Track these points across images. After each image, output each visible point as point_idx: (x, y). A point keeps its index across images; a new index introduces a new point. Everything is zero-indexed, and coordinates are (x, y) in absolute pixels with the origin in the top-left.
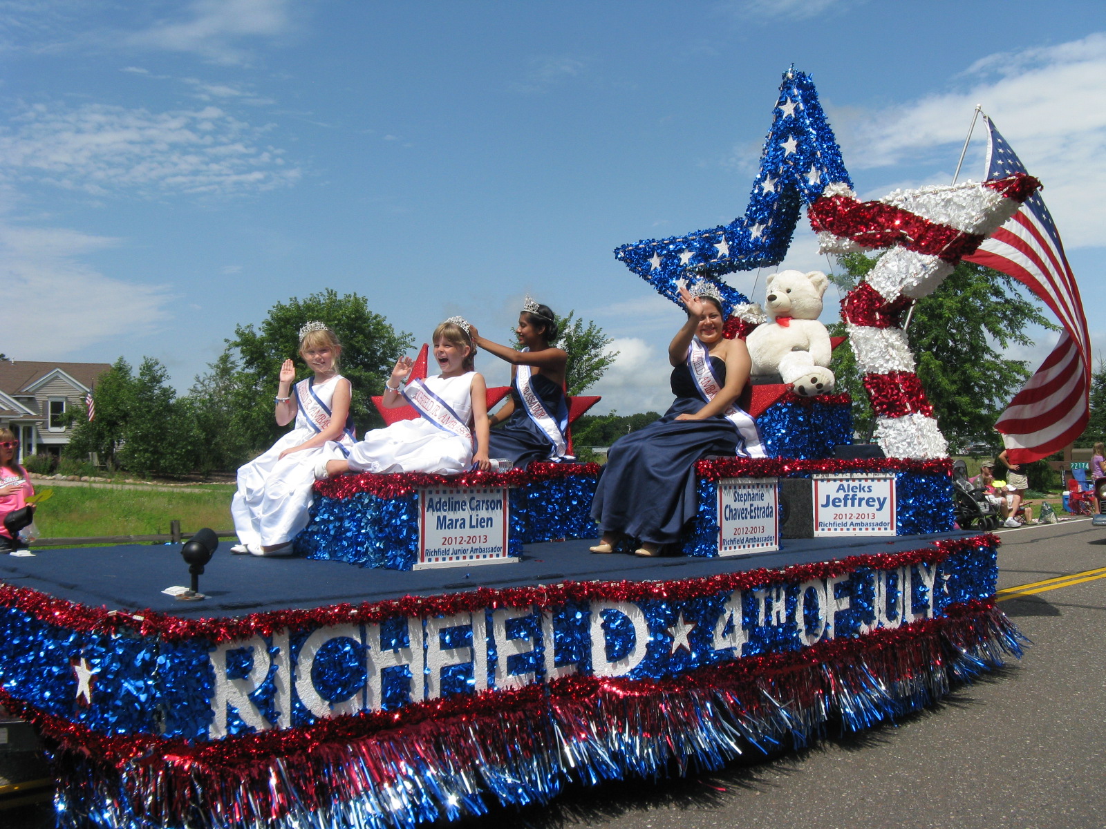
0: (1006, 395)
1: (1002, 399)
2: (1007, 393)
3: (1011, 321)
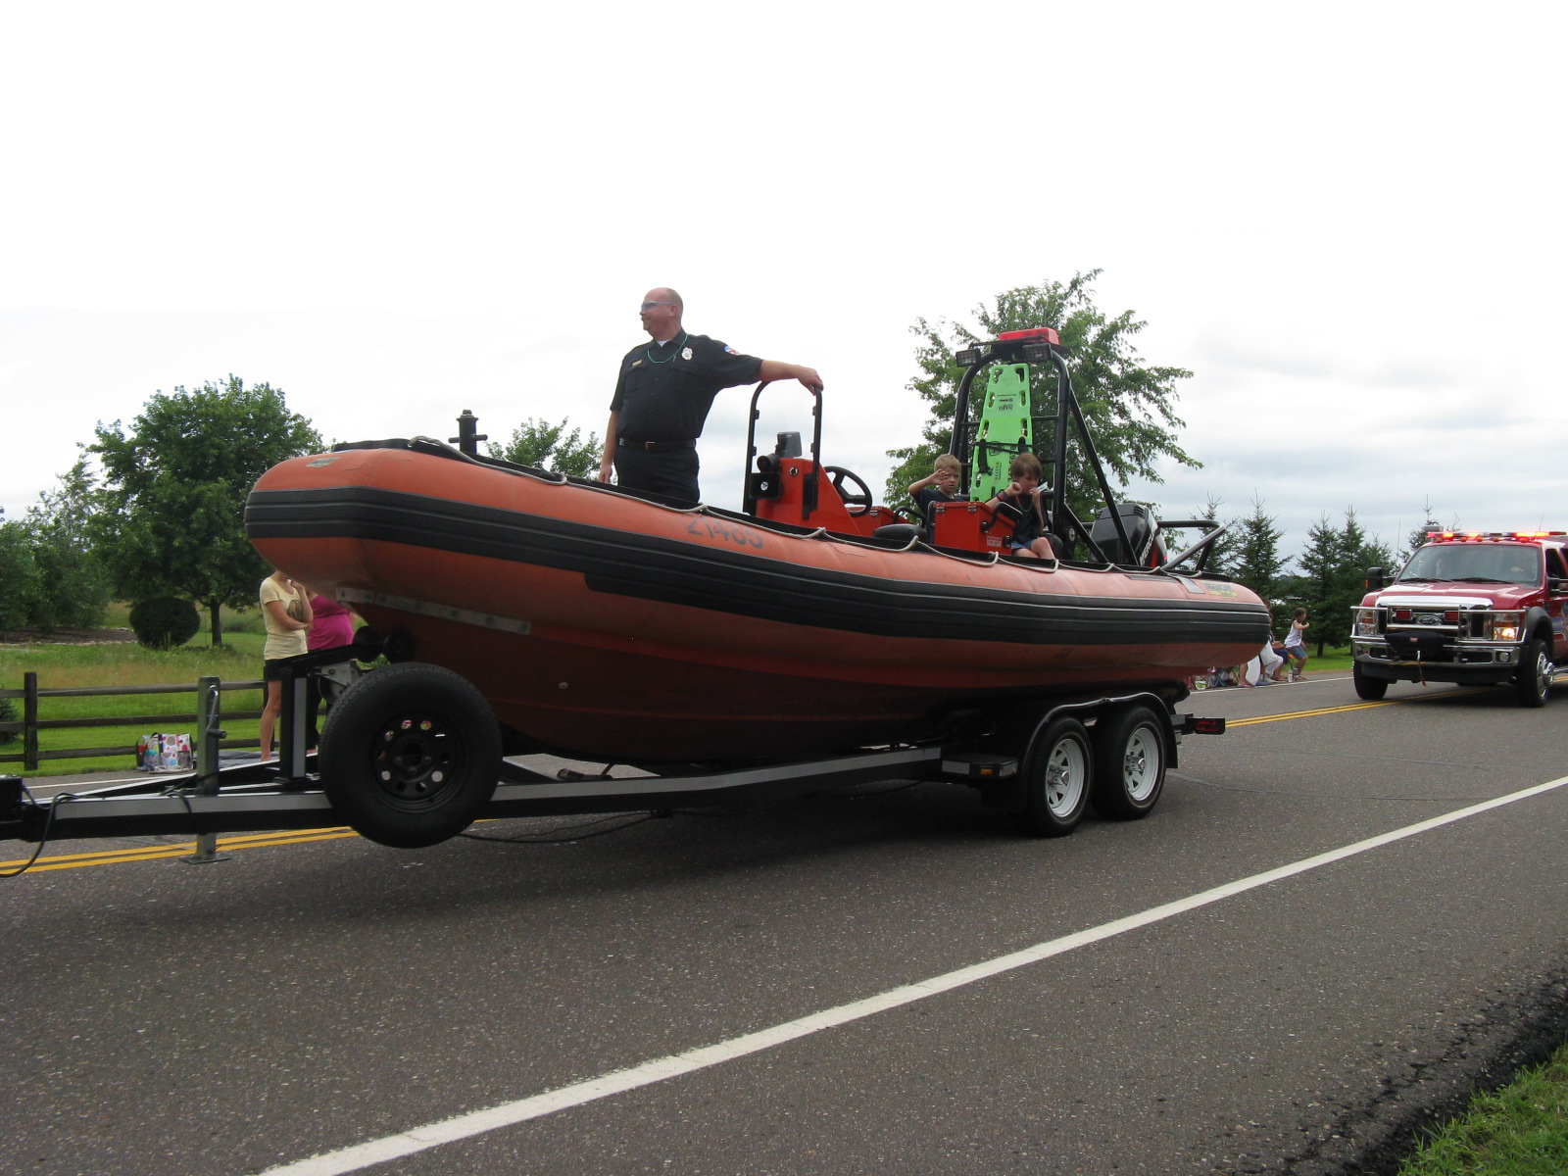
3: (1138, 450)
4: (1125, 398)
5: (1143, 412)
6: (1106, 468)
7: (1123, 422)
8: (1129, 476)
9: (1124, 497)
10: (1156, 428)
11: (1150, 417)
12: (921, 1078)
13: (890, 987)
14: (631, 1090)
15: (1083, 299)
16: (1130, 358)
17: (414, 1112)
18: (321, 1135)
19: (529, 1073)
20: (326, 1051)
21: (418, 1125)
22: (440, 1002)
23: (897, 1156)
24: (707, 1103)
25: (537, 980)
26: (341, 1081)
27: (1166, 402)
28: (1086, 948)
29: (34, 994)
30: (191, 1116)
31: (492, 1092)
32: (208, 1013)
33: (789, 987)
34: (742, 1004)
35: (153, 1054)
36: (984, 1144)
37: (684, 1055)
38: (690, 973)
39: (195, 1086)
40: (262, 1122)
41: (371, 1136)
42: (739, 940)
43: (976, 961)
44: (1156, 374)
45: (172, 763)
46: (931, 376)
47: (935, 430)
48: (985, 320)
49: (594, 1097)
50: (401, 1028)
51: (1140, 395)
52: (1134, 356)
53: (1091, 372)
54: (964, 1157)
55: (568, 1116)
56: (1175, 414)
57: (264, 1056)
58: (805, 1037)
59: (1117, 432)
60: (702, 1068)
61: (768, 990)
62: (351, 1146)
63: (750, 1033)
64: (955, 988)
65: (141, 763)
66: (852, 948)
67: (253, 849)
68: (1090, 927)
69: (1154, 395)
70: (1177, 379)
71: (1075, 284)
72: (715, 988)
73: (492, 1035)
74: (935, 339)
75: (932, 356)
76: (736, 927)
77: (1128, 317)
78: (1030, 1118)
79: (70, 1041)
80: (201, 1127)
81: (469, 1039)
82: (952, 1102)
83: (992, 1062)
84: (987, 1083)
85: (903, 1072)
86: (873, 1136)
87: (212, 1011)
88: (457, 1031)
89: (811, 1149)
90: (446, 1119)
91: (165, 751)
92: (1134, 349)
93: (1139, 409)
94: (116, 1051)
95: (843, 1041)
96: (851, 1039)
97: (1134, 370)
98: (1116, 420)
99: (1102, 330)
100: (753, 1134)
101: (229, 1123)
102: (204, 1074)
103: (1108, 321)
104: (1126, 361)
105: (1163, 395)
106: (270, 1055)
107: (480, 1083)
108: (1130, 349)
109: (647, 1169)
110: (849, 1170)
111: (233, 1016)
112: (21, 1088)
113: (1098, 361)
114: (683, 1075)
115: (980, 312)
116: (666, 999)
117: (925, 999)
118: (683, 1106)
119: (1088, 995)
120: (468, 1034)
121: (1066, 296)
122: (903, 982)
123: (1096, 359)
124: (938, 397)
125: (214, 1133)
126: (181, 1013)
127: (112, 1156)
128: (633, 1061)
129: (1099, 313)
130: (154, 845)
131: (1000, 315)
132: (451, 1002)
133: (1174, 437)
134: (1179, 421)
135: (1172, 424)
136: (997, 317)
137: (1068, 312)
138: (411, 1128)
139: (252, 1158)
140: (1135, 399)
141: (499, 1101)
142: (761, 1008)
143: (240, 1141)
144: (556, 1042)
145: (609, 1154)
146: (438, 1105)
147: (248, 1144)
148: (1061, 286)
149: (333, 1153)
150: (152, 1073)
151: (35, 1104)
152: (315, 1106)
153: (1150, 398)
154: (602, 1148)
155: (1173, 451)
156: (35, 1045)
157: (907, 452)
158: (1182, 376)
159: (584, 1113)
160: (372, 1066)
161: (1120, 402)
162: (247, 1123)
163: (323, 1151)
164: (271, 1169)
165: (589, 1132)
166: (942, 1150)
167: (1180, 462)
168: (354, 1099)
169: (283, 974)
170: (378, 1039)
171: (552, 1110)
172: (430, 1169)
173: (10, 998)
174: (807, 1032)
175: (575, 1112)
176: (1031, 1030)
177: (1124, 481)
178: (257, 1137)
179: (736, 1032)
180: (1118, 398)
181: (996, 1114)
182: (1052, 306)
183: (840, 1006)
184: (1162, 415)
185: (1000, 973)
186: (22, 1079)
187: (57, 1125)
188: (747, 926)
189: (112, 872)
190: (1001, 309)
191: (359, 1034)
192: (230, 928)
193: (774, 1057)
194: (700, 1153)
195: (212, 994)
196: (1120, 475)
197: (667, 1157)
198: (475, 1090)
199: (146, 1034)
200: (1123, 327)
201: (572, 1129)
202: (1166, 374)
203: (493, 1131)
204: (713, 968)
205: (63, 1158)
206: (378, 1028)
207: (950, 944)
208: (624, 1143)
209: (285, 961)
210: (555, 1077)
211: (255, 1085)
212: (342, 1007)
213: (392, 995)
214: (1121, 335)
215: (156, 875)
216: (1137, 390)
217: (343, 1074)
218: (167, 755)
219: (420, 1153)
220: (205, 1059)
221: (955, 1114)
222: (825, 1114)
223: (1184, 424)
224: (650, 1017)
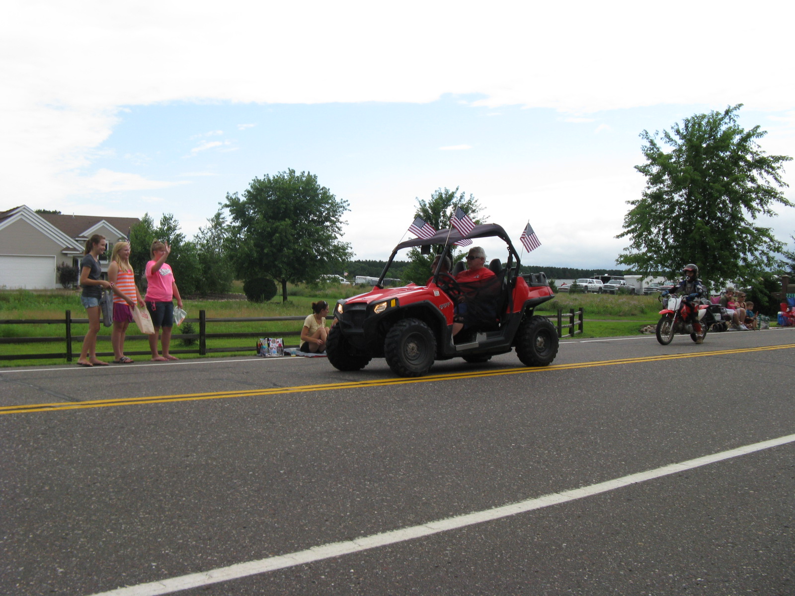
0: (755, 251)
1: (752, 254)
2: (756, 250)
3: (761, 200)
4: (754, 173)
5: (765, 180)
6: (744, 209)
7: (753, 185)
8: (757, 214)
9: (754, 225)
10: (772, 188)
11: (769, 182)
12: (693, 510)
13: (665, 464)
14: (538, 509)
15: (732, 120)
16: (757, 151)
17: (427, 515)
18: (381, 524)
19: (482, 498)
20: (376, 485)
21: (430, 521)
22: (430, 464)
23: (688, 548)
24: (579, 517)
25: (478, 455)
26: (386, 499)
27: (777, 174)
28: (770, 449)
29: (227, 453)
30: (313, 512)
31: (465, 507)
32: (313, 465)
33: (611, 462)
34: (588, 470)
35: (289, 482)
36: (736, 545)
37: (562, 493)
38: (557, 454)
39: (313, 498)
40: (349, 516)
41: (407, 525)
42: (579, 439)
43: (710, 453)
44: (772, 159)
45: (274, 353)
46: (649, 162)
47: (649, 192)
48: (678, 132)
49: (519, 512)
50: (412, 475)
51: (763, 171)
52: (759, 150)
53: (736, 159)
54: (727, 551)
55: (507, 520)
56: (783, 180)
57: (345, 486)
58: (625, 487)
59: (750, 191)
60: (573, 500)
61: (600, 464)
62: (397, 530)
63: (595, 484)
64: (701, 466)
65: (259, 352)
66: (640, 444)
67: (322, 391)
68: (769, 439)
69: (771, 170)
70: (784, 162)
71: (727, 113)
72: (572, 462)
73: (459, 480)
74: (652, 142)
75: (650, 151)
76: (576, 433)
77: (757, 129)
78: (759, 533)
79: (248, 475)
80: (320, 517)
81: (448, 481)
82: (713, 523)
83: (730, 504)
84: (730, 514)
85: (682, 507)
86: (673, 537)
87: (315, 464)
88: (441, 478)
89: (641, 542)
90: (443, 519)
91: (271, 346)
92: (759, 146)
93: (762, 179)
94: (271, 480)
95: (646, 489)
96: (650, 489)
97: (759, 158)
98: (750, 185)
99: (742, 136)
100: (607, 533)
101: (333, 516)
102: (316, 493)
103: (745, 132)
104: (755, 153)
105: (776, 171)
106: (348, 485)
107: (458, 503)
108: (757, 147)
109: (554, 547)
110: (664, 554)
111: (326, 466)
112: (228, 495)
113: (740, 153)
114: (564, 503)
115: (676, 128)
116: (547, 466)
117: (686, 471)
118: (567, 518)
119: (777, 473)
120: (447, 479)
121: (722, 119)
122: (672, 462)
123: (738, 152)
124: (651, 175)
125: (327, 520)
126: (300, 464)
127: (278, 528)
128: (536, 495)
129: (740, 128)
130: (273, 388)
131: (686, 130)
132: (435, 464)
133: (782, 193)
134: (785, 184)
135: (781, 186)
136: (685, 131)
137: (723, 128)
138: (427, 523)
139: (348, 533)
140: (760, 173)
141: (470, 512)
142: (598, 472)
143: (340, 524)
144: (493, 485)
145: (533, 539)
146: (439, 512)
147: (344, 526)
148: (720, 114)
149: (388, 533)
150: (291, 491)
151: (237, 502)
152: (375, 510)
153: (768, 172)
154: (528, 537)
155: (782, 200)
156: (232, 476)
157: (636, 203)
158: (786, 160)
159: (515, 519)
160: (401, 492)
161: (752, 174)
162: (342, 517)
163: (384, 531)
164: (359, 538)
165: (519, 528)
166: (713, 547)
167: (786, 205)
168: (395, 507)
169: (348, 448)
170: (402, 480)
171: (498, 517)
172: (440, 543)
173: (216, 454)
174: (626, 484)
175: (510, 518)
176: (749, 489)
177: (754, 217)
178: (349, 524)
179: (587, 483)
180: (751, 173)
181: (739, 530)
182: (715, 123)
183: (641, 472)
184: (775, 181)
185: (725, 460)
186: (229, 490)
187: (248, 512)
188: (582, 433)
189: (255, 399)
190: (687, 126)
191: (391, 478)
192: (317, 426)
193: (610, 496)
194: (581, 541)
195: (314, 456)
196: (752, 214)
197: (564, 542)
198: (456, 506)
199: (285, 473)
200: (753, 135)
201: (510, 527)
202: (777, 159)
203: (469, 526)
204: (569, 452)
205: (254, 527)
206: (400, 475)
207: (693, 444)
208: (539, 534)
209: (346, 442)
210: (496, 501)
211: (343, 499)
212: (380, 464)
213: (404, 459)
214: (753, 139)
215: (277, 402)
216: (761, 168)
217: (386, 496)
218: (272, 349)
219: (433, 534)
220: (316, 486)
221: (716, 529)
222: (644, 525)
223: (788, 186)
224: (540, 474)
